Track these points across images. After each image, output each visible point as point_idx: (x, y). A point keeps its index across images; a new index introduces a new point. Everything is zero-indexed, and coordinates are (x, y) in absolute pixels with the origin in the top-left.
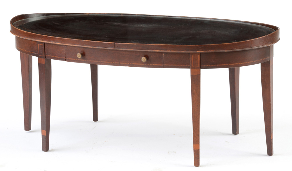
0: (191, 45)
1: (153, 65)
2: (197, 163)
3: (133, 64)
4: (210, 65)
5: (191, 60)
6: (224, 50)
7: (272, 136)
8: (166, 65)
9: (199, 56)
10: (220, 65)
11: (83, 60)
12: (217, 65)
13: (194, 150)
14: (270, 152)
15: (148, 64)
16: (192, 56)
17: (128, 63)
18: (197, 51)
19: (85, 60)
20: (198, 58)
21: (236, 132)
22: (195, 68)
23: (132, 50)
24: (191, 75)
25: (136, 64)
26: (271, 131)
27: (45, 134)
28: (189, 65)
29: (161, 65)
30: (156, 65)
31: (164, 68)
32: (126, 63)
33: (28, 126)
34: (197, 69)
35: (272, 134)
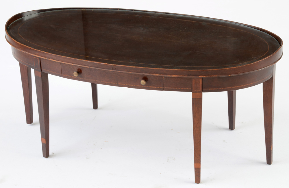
0: (192, 70)
1: (153, 87)
2: (198, 180)
3: (132, 85)
4: (212, 89)
5: (193, 84)
6: (228, 75)
7: (272, 147)
8: (166, 88)
9: (201, 81)
10: (223, 88)
11: (80, 78)
12: (220, 89)
13: (195, 169)
14: (269, 161)
15: (148, 87)
16: (194, 80)
17: (127, 85)
18: (199, 76)
19: (82, 79)
20: (200, 82)
21: (233, 128)
22: (196, 92)
23: (131, 72)
24: (192, 98)
25: (135, 86)
26: (271, 142)
27: (45, 143)
28: (190, 89)
29: (161, 88)
30: (156, 87)
31: (164, 91)
32: (124, 84)
33: (30, 120)
34: (199, 92)
35: (272, 145)
